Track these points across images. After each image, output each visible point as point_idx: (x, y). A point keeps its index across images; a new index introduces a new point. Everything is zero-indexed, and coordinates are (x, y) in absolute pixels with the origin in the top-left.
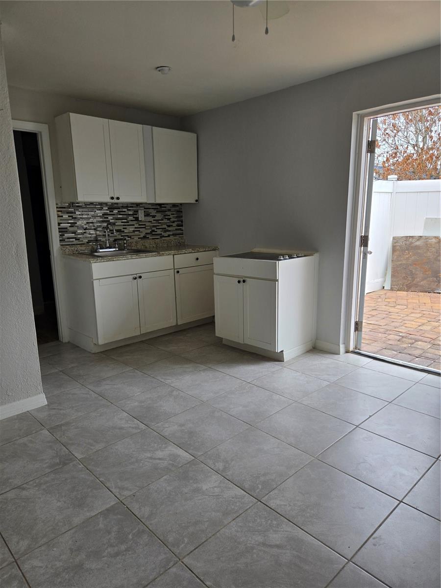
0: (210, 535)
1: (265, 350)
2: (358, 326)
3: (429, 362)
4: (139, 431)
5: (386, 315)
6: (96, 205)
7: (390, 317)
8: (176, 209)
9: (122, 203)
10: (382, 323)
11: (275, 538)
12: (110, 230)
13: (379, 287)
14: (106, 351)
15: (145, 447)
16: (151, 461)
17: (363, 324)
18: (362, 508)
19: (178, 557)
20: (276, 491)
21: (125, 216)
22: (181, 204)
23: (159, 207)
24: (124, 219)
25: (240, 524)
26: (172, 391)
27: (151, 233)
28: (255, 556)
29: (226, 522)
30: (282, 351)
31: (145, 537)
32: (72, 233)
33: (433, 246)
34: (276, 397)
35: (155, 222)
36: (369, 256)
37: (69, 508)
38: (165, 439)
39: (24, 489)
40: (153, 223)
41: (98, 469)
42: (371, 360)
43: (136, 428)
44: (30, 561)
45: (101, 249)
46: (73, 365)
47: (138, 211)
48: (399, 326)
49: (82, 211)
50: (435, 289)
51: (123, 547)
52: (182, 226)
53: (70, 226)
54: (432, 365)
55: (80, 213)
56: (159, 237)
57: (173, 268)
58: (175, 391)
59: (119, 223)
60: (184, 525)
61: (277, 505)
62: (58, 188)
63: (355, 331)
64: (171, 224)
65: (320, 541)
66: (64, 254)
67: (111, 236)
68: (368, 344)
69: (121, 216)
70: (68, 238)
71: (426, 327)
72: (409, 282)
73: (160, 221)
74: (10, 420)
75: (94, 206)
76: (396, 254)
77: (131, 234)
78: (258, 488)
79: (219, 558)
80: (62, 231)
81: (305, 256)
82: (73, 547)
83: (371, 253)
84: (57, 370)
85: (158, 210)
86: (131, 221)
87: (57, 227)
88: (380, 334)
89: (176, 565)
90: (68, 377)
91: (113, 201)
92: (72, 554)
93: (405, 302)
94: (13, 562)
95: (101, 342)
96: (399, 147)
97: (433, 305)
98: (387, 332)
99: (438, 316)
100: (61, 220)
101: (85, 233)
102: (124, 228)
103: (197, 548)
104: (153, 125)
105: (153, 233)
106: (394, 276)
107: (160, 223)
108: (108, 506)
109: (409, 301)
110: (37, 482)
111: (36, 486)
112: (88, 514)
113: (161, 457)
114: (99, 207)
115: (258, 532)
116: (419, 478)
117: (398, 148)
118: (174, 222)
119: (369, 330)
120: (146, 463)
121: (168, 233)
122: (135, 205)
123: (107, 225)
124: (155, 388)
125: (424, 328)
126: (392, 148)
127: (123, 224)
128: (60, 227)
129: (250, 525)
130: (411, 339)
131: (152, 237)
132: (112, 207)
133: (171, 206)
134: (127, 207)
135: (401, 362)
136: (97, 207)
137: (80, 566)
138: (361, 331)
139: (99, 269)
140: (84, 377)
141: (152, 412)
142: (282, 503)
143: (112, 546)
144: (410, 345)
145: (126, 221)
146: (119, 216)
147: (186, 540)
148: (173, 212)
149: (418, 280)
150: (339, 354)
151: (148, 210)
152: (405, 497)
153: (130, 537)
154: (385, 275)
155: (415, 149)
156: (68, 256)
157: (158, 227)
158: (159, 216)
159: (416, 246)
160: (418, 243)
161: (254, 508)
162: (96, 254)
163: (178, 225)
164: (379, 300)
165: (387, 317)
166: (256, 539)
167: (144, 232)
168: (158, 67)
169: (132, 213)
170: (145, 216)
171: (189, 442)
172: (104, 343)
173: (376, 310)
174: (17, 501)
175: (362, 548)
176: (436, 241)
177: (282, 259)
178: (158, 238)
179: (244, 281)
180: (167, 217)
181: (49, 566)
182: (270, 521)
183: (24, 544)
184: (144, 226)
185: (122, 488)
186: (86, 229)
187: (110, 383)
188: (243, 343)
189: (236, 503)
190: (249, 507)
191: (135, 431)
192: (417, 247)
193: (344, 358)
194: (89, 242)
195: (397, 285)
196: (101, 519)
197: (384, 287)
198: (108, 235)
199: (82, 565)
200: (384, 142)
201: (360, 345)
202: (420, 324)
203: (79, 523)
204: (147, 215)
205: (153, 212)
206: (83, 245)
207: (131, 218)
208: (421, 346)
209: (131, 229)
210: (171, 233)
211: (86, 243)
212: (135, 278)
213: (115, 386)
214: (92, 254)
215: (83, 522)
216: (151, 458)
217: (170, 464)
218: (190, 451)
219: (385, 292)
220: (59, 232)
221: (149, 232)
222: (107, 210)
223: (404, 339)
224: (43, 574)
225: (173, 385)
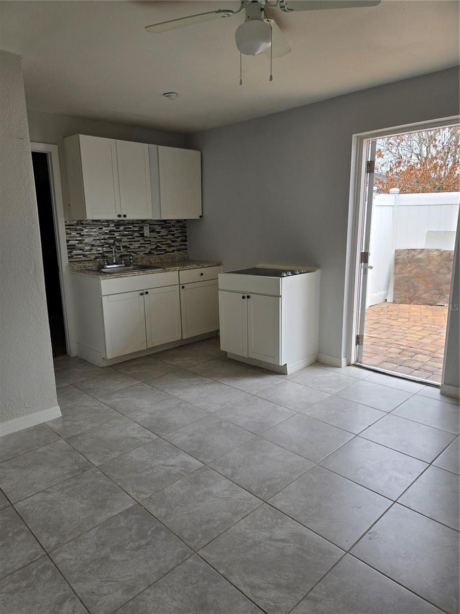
0: (222, 531)
1: (269, 363)
2: (359, 340)
3: (428, 374)
4: (151, 440)
5: (388, 329)
6: (103, 222)
7: (392, 330)
8: (180, 224)
9: (128, 220)
10: (384, 336)
11: (280, 533)
12: (117, 247)
13: (381, 300)
14: (114, 365)
15: (158, 455)
16: (164, 467)
17: (365, 337)
18: (360, 508)
19: (193, 550)
20: (280, 494)
21: (131, 232)
22: (185, 220)
23: (163, 223)
24: (130, 236)
25: (249, 522)
26: (181, 403)
27: (156, 248)
28: (263, 548)
29: (235, 521)
30: (286, 365)
31: (163, 534)
32: (80, 250)
33: (435, 259)
34: (280, 408)
35: (160, 237)
36: (369, 271)
37: (91, 509)
38: (175, 448)
39: (48, 493)
40: (158, 239)
41: (115, 475)
42: (372, 372)
43: (148, 438)
44: (60, 555)
45: (108, 265)
46: (82, 379)
47: (143, 228)
48: (401, 339)
49: (90, 228)
50: (437, 302)
51: (143, 542)
52: (186, 241)
53: (78, 244)
54: (430, 378)
55: (87, 230)
56: (164, 253)
57: (178, 283)
58: (183, 404)
59: (125, 239)
60: (197, 523)
61: (282, 506)
62: (67, 206)
63: (356, 344)
64: (176, 239)
65: (320, 536)
66: (72, 270)
67: (117, 253)
68: (369, 357)
69: (127, 233)
70: (76, 255)
71: (427, 340)
72: (411, 295)
73: (164, 237)
74: (28, 430)
75: (101, 224)
76: (398, 266)
77: (137, 250)
78: (264, 491)
79: (231, 551)
80: (71, 248)
81: (307, 272)
82: (98, 542)
83: (372, 268)
84: (68, 384)
85: (162, 226)
86: (137, 237)
87: (66, 244)
88: (381, 348)
89: (192, 557)
90: (79, 391)
91: (120, 219)
92: (97, 548)
93: (407, 315)
94: (45, 555)
95: (109, 356)
96: (403, 157)
97: (435, 317)
98: (388, 346)
99: (438, 329)
100: (69, 237)
101: (92, 249)
102: (129, 244)
103: (210, 542)
104: (158, 144)
105: (158, 249)
106: (396, 289)
107: (165, 239)
108: (127, 507)
109: (410, 314)
110: (60, 486)
111: (59, 490)
112: (109, 514)
113: (173, 464)
114: (106, 224)
115: (265, 528)
116: (413, 481)
117: (401, 158)
118: (178, 237)
119: (371, 343)
120: (159, 469)
121: (172, 249)
122: (141, 222)
123: (114, 242)
124: (164, 400)
125: (425, 341)
126: (396, 158)
127: (129, 240)
128: (68, 244)
129: (258, 523)
130: (412, 352)
131: (157, 253)
132: (118, 224)
133: (176, 222)
134: (133, 223)
135: (400, 375)
136: (104, 224)
137: (106, 558)
138: (362, 344)
139: (107, 285)
140: (95, 390)
141: (161, 423)
142: (287, 504)
143: (133, 541)
144: (410, 358)
145: (131, 237)
146: (125, 233)
147: (200, 536)
148: (177, 227)
149: (420, 293)
150: (341, 367)
151: (152, 226)
152: (399, 497)
153: (149, 533)
154: (388, 287)
155: (418, 158)
156: (77, 273)
157: (162, 243)
158: (164, 232)
159: (418, 259)
160: (420, 256)
161: (261, 509)
162: (103, 270)
163: (182, 241)
164: (382, 313)
165: (388, 330)
166: (263, 535)
167: (149, 247)
168: (166, 94)
169: (137, 229)
170: (150, 232)
171: (198, 451)
172: (112, 357)
173: (378, 323)
174: (43, 503)
175: (359, 542)
176: (437, 254)
177: (285, 275)
178: (162, 254)
179: (248, 297)
180: (171, 233)
181: (79, 558)
182: (275, 519)
183: (53, 541)
184: (149, 242)
185: (139, 492)
186: (93, 245)
187: (120, 396)
188: (247, 357)
189: (244, 504)
190: (256, 507)
191: (147, 441)
192: (420, 260)
193: (345, 371)
194: (97, 258)
195: (399, 298)
196: (122, 518)
197: (386, 300)
198: (115, 251)
199: (108, 557)
200: (388, 152)
201: (362, 358)
202: (420, 337)
203: (102, 521)
204: (152, 231)
205: (158, 228)
206: (91, 262)
207: (136, 234)
208: (420, 358)
209: (137, 245)
210: (175, 248)
211: (93, 259)
212: (142, 294)
213: (125, 399)
214: (99, 270)
215: (106, 521)
216: (164, 465)
217: (181, 470)
218: (200, 459)
219: (387, 304)
220: (68, 249)
221: (154, 248)
222: (113, 227)
223: (405, 352)
224: (74, 565)
225: (180, 398)
